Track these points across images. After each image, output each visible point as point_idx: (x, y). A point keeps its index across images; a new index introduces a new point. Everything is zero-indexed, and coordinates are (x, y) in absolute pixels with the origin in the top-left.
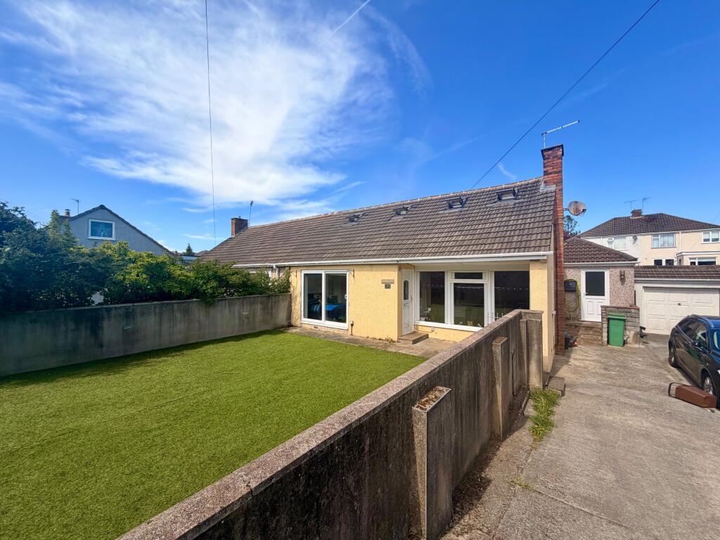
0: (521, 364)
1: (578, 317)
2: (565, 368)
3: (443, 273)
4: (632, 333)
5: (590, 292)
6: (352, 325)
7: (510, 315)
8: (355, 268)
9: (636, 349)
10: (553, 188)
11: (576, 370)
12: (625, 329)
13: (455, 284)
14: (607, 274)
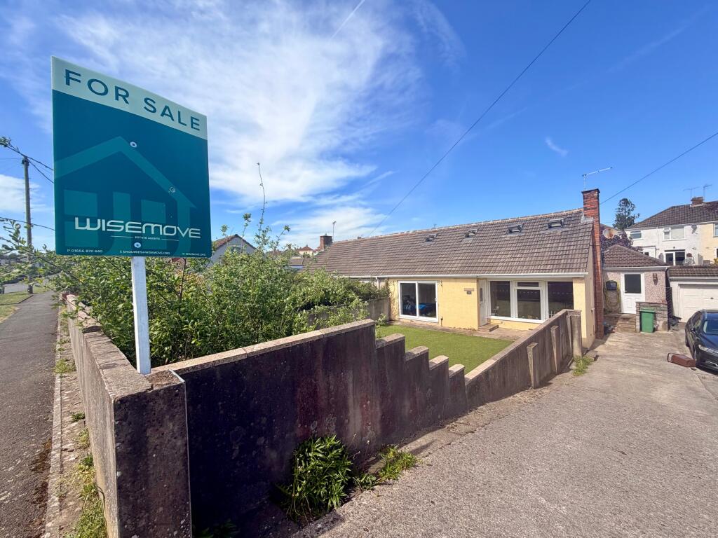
0: (567, 341)
1: (619, 311)
2: (601, 346)
3: (509, 282)
4: (662, 322)
5: (629, 290)
6: (442, 319)
7: (560, 314)
8: (442, 280)
9: (663, 334)
10: (591, 220)
11: (609, 348)
12: (655, 319)
13: (518, 290)
14: (643, 276)
